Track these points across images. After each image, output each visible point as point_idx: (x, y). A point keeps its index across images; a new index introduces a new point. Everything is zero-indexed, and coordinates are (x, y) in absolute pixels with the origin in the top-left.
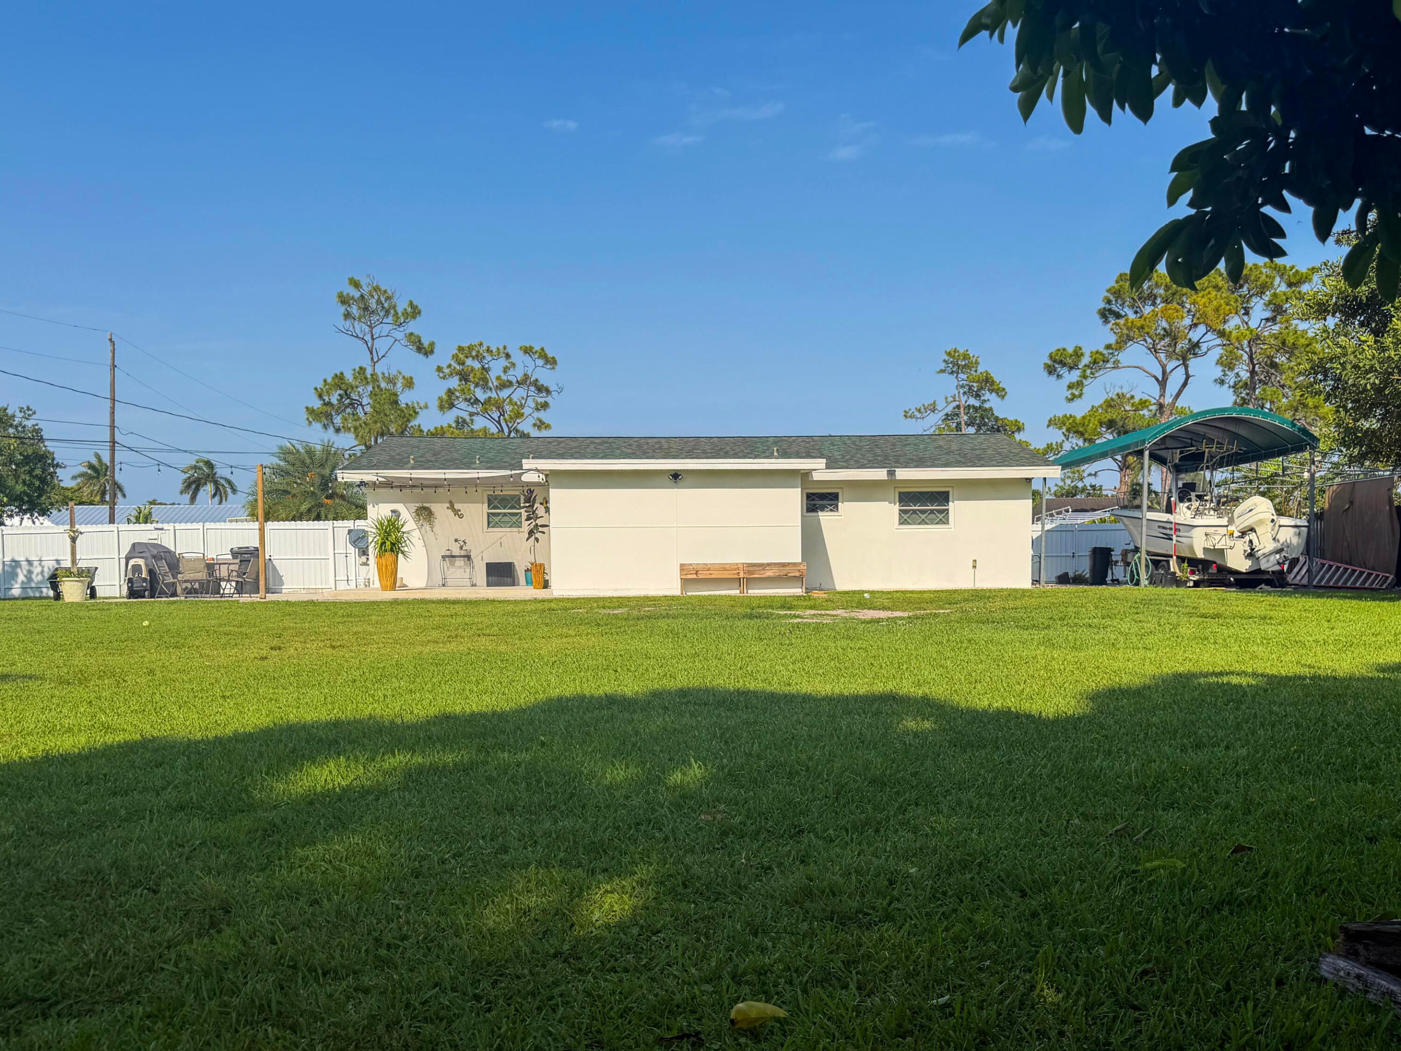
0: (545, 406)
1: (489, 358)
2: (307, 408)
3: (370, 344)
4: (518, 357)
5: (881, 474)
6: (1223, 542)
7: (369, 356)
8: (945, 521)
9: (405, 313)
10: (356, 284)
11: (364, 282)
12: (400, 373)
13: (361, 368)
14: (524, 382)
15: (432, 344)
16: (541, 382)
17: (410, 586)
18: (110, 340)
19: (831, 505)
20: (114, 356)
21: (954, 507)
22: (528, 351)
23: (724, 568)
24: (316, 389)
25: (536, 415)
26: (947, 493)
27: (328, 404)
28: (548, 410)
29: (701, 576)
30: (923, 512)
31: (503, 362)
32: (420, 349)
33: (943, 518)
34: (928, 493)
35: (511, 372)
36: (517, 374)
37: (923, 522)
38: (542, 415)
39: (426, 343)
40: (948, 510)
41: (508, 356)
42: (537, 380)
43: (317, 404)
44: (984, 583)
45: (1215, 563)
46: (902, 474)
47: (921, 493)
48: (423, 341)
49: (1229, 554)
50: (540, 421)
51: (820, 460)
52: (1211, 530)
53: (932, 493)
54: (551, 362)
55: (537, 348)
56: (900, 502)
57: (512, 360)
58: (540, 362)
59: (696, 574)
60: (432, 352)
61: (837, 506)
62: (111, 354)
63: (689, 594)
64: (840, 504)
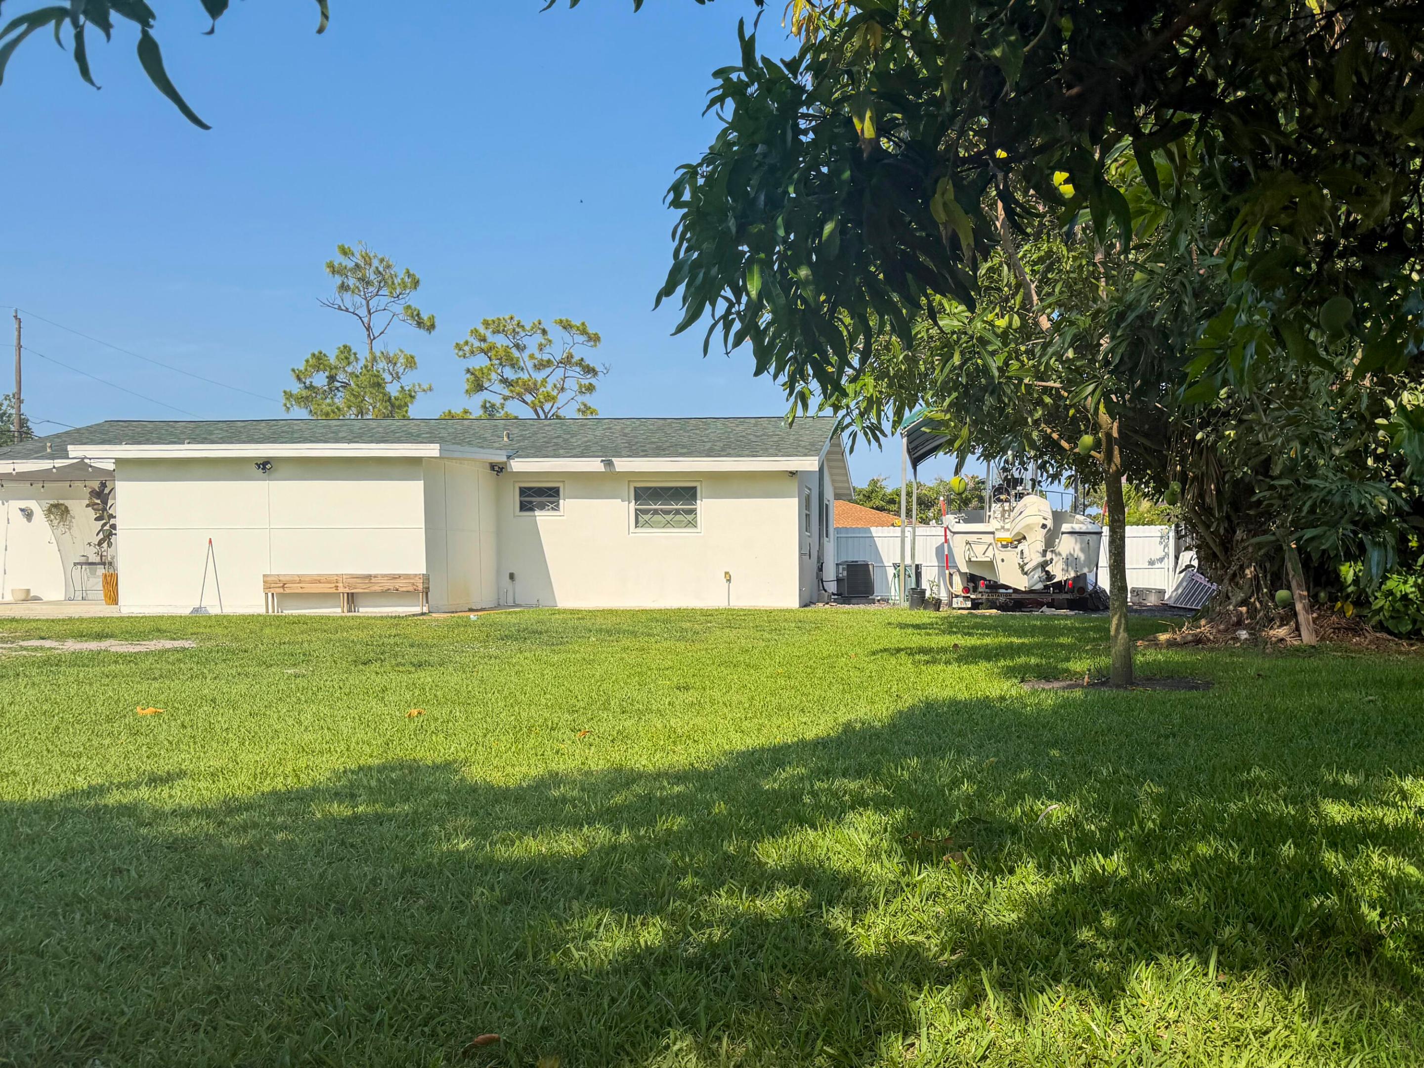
0: (590, 388)
1: (522, 334)
2: (285, 392)
3: (366, 320)
4: (556, 333)
5: (595, 465)
6: (990, 554)
7: (366, 333)
8: (693, 524)
9: (404, 285)
10: (345, 252)
11: (357, 250)
12: (402, 351)
13: (345, 347)
14: (567, 361)
15: (432, 318)
16: (588, 361)
17: (45, 599)
18: (16, 317)
19: (552, 503)
20: (19, 336)
21: (704, 506)
22: (567, 326)
23: (317, 580)
24: (293, 370)
25: (580, 398)
26: (694, 489)
27: (311, 387)
28: (594, 393)
29: (288, 591)
30: (667, 512)
31: (539, 338)
32: (420, 324)
33: (690, 518)
34: (671, 488)
35: (547, 349)
36: (557, 352)
37: (668, 524)
38: (587, 399)
39: (425, 317)
40: (695, 510)
41: (544, 332)
42: (582, 359)
43: (296, 388)
44: (738, 603)
45: (984, 579)
46: (622, 464)
47: (662, 488)
48: (422, 315)
49: (1000, 567)
50: (585, 405)
51: (432, 446)
52: (973, 538)
53: (677, 488)
54: (595, 339)
55: (577, 322)
56: (636, 500)
57: (549, 337)
58: (582, 338)
59: (283, 587)
60: (432, 327)
61: (558, 506)
62: (16, 333)
63: (286, 612)
64: (561, 502)
